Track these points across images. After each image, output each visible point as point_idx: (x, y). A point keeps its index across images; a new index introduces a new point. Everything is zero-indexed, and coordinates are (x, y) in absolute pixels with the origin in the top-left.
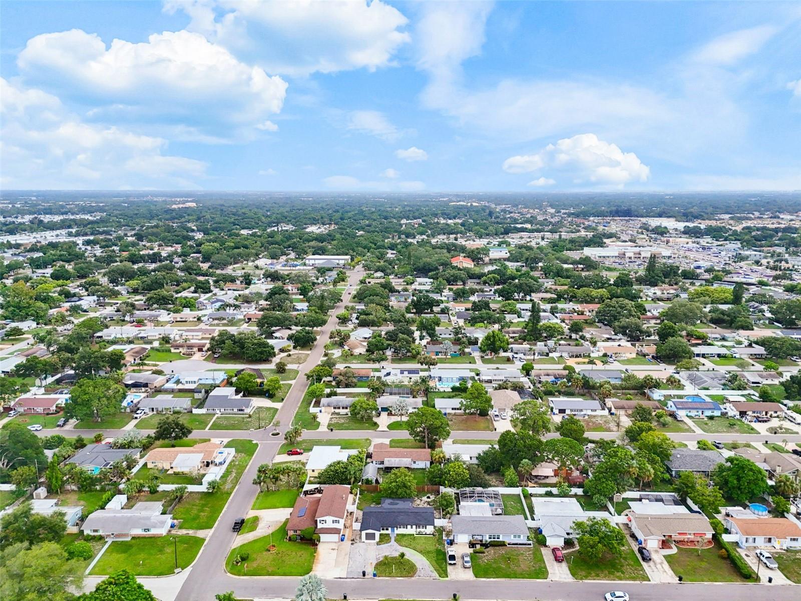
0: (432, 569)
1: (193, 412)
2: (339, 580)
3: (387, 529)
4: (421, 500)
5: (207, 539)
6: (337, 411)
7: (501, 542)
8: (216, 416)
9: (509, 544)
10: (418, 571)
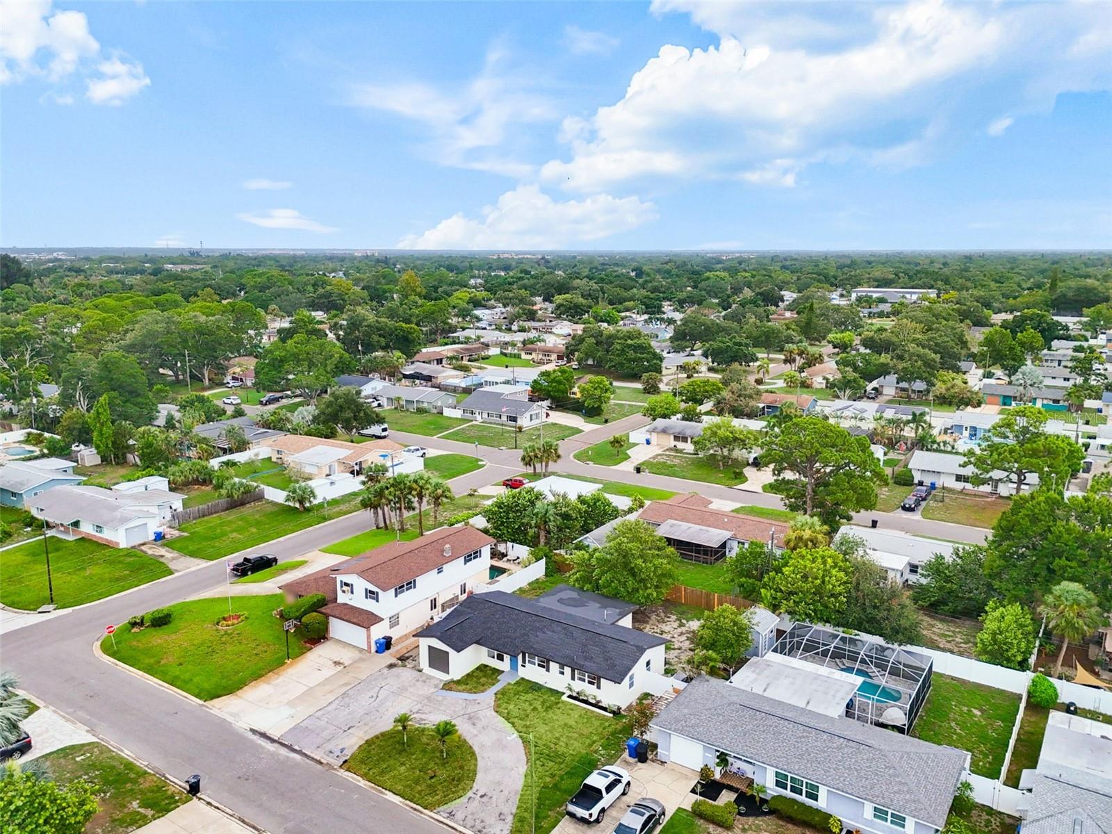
0: (511, 808)
1: (445, 414)
2: (255, 738)
3: (500, 658)
4: (682, 625)
5: (176, 574)
6: (680, 445)
7: (818, 811)
8: (474, 423)
10: (464, 799)
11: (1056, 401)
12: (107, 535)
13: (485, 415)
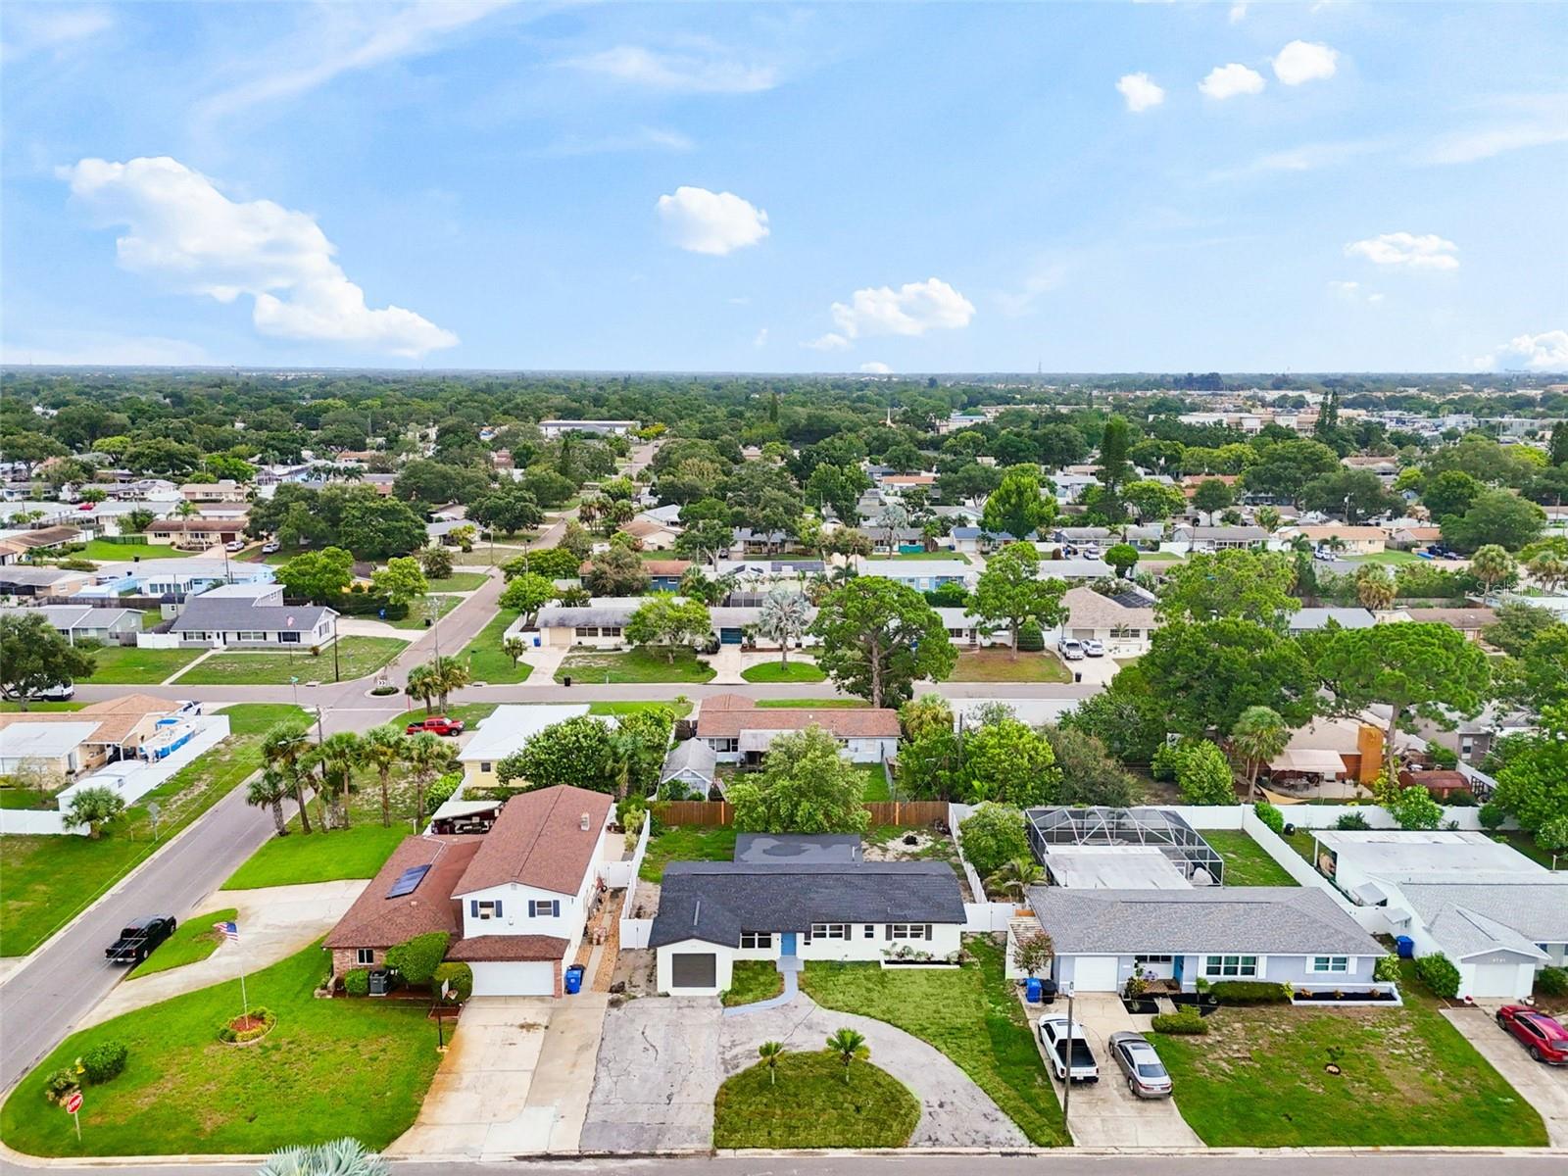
0: (988, 1105)
1: (141, 645)
3: (766, 943)
6: (587, 641)
10: (925, 1121)
11: (913, 542)
13: (232, 638)
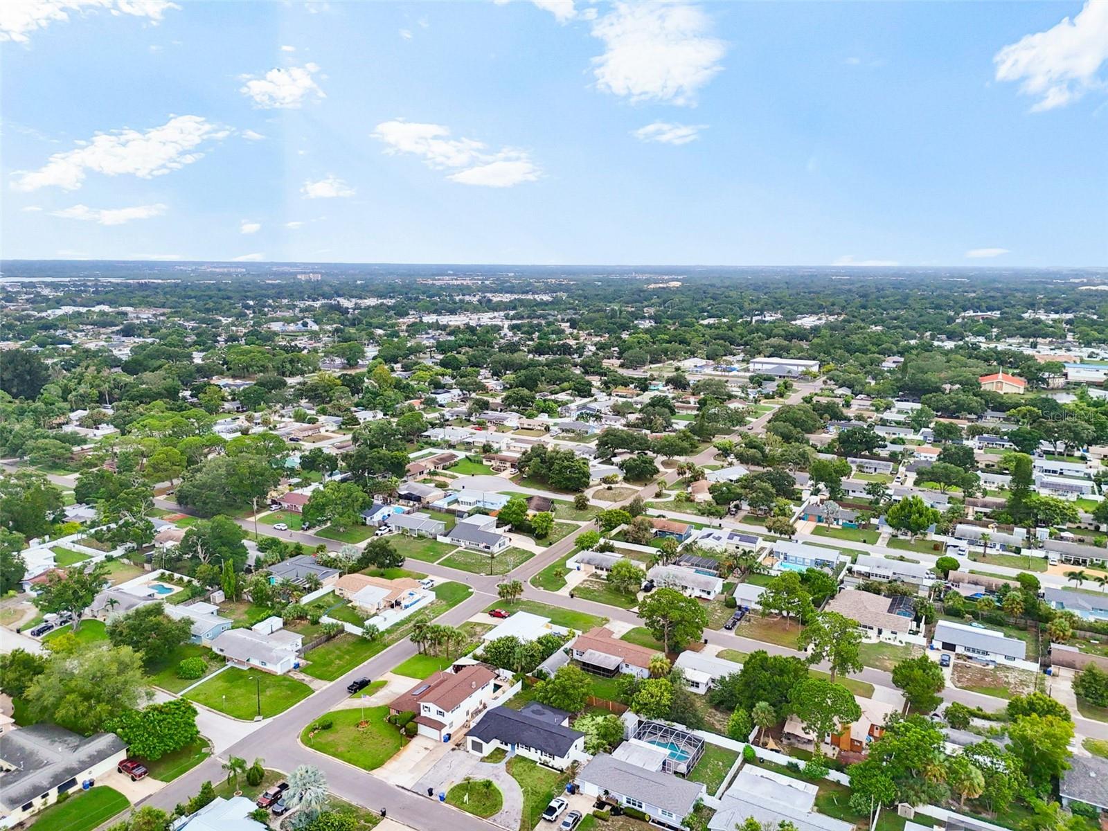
0: (519, 816)
1: (438, 540)
2: (400, 789)
3: (506, 744)
4: (593, 720)
5: (316, 693)
7: (642, 812)
8: (460, 549)
9: (653, 821)
10: (499, 814)
11: (852, 522)
12: (269, 667)
13: (467, 543)
